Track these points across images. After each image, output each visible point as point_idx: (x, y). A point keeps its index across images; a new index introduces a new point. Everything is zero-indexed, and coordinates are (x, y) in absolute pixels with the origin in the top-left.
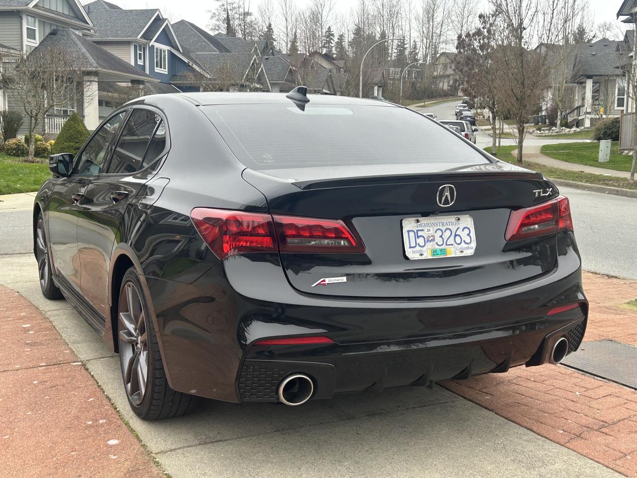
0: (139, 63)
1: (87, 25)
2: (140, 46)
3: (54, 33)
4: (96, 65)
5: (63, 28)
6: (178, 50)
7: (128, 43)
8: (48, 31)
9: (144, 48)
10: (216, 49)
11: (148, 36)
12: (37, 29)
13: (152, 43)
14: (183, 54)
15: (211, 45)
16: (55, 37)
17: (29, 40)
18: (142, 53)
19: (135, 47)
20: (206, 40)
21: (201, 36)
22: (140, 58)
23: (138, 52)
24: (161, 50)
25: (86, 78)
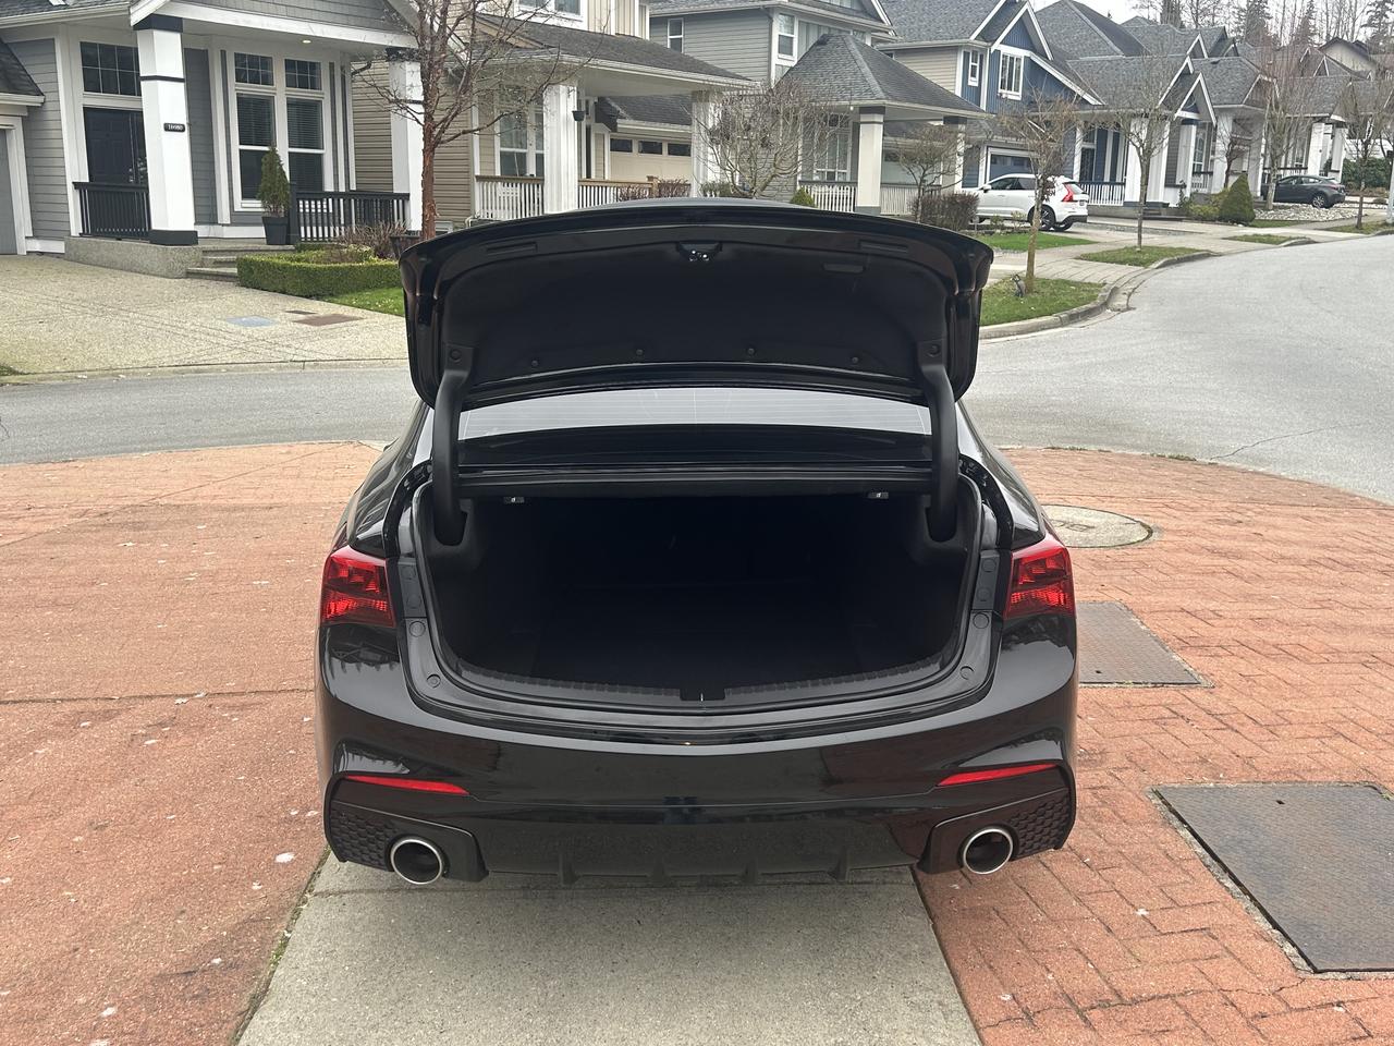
0: (970, 83)
1: (880, 24)
2: (975, 53)
3: (821, 42)
4: (881, 94)
5: (840, 31)
6: (1043, 55)
7: (954, 49)
8: (813, 39)
9: (982, 57)
10: (1116, 48)
11: (989, 35)
12: (795, 36)
13: (997, 46)
14: (1053, 64)
15: (1110, 42)
16: (823, 49)
17: (781, 56)
18: (978, 65)
19: (966, 55)
20: (1102, 34)
21: (1093, 25)
22: (973, 75)
23: (971, 64)
24: (1012, 58)
25: (864, 118)
